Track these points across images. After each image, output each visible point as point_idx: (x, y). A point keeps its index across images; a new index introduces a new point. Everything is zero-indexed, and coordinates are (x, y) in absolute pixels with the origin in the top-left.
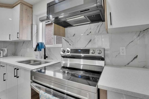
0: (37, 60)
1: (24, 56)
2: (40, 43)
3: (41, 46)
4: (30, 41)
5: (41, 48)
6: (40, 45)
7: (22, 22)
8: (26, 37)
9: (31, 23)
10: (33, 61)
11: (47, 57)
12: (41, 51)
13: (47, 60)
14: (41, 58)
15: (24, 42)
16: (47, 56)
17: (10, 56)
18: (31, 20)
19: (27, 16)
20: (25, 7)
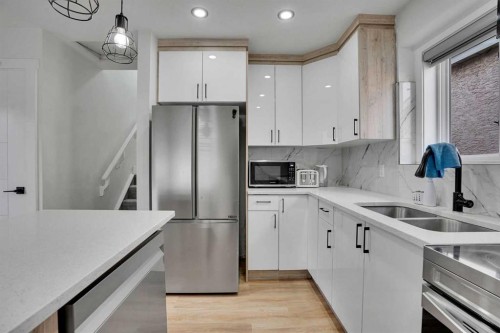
0: (420, 208)
1: (368, 190)
2: (439, 145)
3: (442, 157)
4: (387, 142)
5: (444, 165)
6: (438, 154)
7: (366, 84)
8: (378, 128)
9: (393, 81)
10: (404, 211)
11: (470, 204)
12: (439, 175)
13: (466, 216)
14: (438, 205)
15: (368, 146)
16: (471, 202)
17: (331, 186)
18: (393, 70)
19: (379, 60)
20: (371, 33)
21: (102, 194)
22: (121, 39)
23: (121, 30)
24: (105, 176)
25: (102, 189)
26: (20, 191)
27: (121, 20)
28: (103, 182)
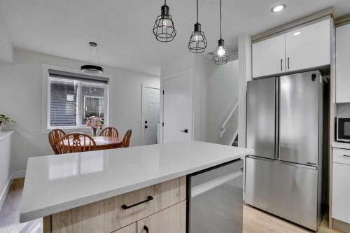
21: (221, 136)
22: (221, 52)
23: (221, 47)
24: (223, 126)
25: (222, 133)
26: (186, 131)
27: (220, 42)
28: (222, 130)
